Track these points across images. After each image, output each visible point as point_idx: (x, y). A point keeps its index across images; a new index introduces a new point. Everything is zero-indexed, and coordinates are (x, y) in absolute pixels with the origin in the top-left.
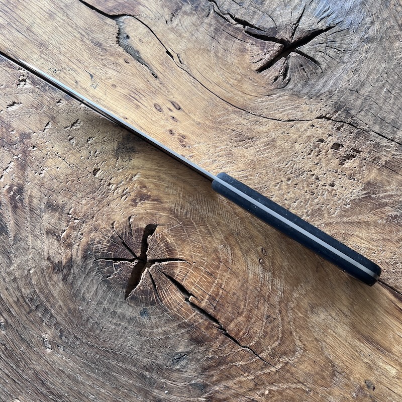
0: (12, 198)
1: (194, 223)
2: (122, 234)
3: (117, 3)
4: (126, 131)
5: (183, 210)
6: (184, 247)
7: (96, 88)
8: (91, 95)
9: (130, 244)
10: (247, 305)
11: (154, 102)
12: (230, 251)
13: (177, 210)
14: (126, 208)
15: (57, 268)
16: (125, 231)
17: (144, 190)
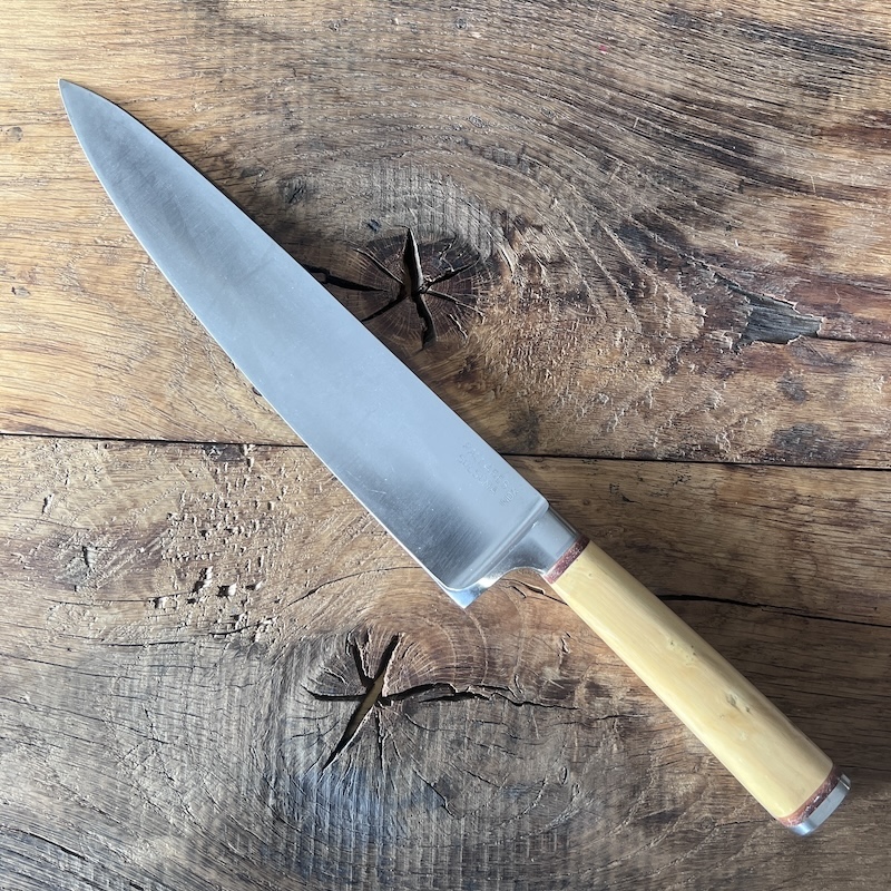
0: (636, 279)
2: (463, 313)
4: (538, 453)
7: (608, 486)
9: (445, 305)
14: (479, 349)
15: (522, 224)
16: (463, 318)
17: (468, 386)
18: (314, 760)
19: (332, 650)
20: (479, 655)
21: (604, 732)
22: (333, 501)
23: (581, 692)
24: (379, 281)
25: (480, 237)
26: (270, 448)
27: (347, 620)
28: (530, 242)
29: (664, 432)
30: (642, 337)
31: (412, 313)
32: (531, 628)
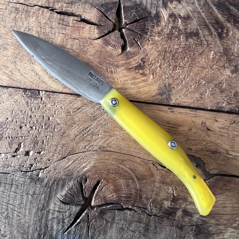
0: (222, 27)
1: (99, 65)
2: (141, 38)
5: (110, 70)
6: (99, 48)
7: (201, 123)
8: (203, 117)
9: (133, 34)
13: (114, 68)
14: (147, 55)
16: (141, 40)
17: (141, 72)
18: (60, 229)
19: (71, 183)
20: (135, 192)
21: (188, 232)
22: (76, 119)
23: (179, 213)
24: (104, 22)
25: (151, 4)
26: (51, 93)
27: (79, 172)
28: (175, 8)
29: (229, 99)
30: (223, 54)
31: (118, 37)
32: (160, 183)
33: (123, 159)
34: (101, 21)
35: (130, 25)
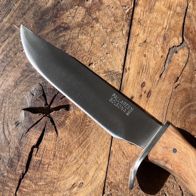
1: (83, 133)
3: (193, 39)
4: (122, 72)
5: (88, 123)
6: (66, 132)
7: (139, 47)
8: (134, 45)
9: (57, 99)
10: (43, 186)
11: (146, 81)
12: (73, 162)
13: (87, 119)
29: (120, 26)
30: (82, 28)
31: (58, 113)
32: (192, 83)
33: (171, 114)
34: (40, 129)
35: (48, 102)
